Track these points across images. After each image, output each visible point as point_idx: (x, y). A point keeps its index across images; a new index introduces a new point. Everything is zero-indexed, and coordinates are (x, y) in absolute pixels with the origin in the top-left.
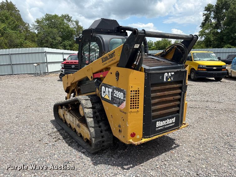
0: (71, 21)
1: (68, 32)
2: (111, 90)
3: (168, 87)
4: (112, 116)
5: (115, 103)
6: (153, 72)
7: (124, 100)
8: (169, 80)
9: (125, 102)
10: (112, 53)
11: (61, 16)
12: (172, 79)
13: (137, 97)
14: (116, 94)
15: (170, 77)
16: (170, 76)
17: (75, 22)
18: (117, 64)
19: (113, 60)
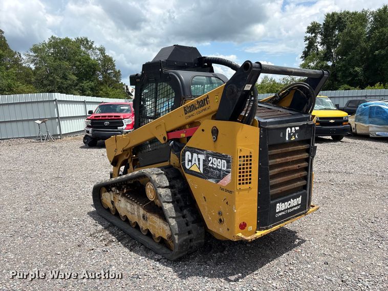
0: (93, 48)
1: (89, 66)
2: (202, 157)
3: (291, 149)
4: (205, 198)
5: (210, 178)
6: (271, 126)
7: (229, 172)
8: (293, 139)
9: (230, 174)
10: (204, 99)
11: (74, 40)
12: (296, 136)
13: (249, 166)
14: (212, 163)
15: (294, 135)
16: (294, 132)
17: (99, 50)
18: (211, 115)
19: (205, 110)
